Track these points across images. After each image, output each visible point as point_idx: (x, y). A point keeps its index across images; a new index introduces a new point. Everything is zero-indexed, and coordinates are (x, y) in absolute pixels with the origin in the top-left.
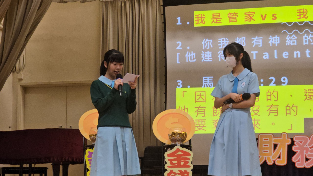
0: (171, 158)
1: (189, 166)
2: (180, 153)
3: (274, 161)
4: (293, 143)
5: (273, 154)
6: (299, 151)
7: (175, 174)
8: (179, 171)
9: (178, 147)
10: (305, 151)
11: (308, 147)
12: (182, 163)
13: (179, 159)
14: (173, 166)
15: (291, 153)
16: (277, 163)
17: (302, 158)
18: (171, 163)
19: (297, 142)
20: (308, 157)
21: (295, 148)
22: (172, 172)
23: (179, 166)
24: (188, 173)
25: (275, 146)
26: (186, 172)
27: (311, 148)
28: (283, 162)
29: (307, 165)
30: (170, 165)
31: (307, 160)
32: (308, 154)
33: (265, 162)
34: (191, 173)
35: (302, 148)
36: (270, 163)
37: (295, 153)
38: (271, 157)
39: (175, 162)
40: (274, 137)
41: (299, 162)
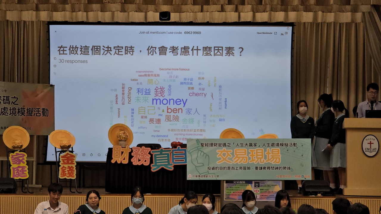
0: (63, 158)
1: (74, 164)
2: (69, 156)
3: (121, 161)
4: (132, 151)
5: (121, 157)
6: (135, 155)
7: (66, 168)
8: (68, 166)
9: (68, 152)
10: (138, 156)
11: (140, 153)
12: (70, 162)
13: (68, 159)
14: (64, 163)
15: (131, 157)
16: (123, 163)
17: (137, 159)
18: (63, 162)
19: (134, 150)
20: (140, 159)
21: (133, 154)
22: (64, 167)
23: (68, 163)
25: (122, 153)
26: (72, 167)
27: (141, 154)
28: (126, 162)
29: (139, 163)
30: (63, 163)
31: (139, 160)
32: (140, 157)
33: (116, 162)
34: (75, 168)
35: (137, 154)
36: (119, 162)
37: (133, 156)
38: (119, 159)
39: (66, 161)
40: (122, 147)
41: (135, 162)
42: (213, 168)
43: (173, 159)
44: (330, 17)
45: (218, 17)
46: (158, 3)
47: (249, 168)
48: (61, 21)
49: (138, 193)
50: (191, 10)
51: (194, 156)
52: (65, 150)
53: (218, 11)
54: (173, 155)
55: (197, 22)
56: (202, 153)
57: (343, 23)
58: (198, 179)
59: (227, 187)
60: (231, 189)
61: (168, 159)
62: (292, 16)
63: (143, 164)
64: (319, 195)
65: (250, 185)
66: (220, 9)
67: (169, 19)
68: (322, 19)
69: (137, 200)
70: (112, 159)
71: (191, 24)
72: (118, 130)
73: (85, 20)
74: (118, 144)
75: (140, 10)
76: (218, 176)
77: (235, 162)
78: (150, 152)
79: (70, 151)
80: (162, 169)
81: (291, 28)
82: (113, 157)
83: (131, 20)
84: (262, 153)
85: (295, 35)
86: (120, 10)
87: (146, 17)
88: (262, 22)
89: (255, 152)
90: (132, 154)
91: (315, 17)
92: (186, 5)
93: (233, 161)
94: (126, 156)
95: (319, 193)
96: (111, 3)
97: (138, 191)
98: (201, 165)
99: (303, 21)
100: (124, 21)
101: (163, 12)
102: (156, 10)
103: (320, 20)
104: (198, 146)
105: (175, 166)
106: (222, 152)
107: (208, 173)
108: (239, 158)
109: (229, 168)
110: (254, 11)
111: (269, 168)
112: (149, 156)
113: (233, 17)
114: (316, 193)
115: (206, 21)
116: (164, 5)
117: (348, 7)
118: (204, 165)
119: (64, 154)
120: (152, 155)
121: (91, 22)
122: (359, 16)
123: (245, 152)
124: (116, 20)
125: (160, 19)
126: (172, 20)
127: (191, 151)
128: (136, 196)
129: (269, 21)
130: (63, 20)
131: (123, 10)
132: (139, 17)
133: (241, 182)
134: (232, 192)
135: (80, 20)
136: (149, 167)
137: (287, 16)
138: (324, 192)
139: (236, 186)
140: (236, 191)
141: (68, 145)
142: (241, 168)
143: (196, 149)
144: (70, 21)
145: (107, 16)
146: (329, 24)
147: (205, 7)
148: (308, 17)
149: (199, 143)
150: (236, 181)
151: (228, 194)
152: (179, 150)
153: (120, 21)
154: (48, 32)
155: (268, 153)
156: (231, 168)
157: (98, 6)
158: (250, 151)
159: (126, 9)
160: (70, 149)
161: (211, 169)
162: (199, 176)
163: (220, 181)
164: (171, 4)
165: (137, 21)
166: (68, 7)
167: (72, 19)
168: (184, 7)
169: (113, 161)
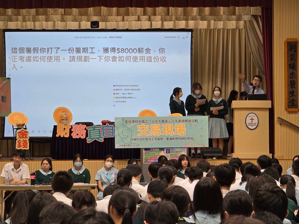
0: (19, 134)
1: (28, 138)
2: (23, 132)
3: (64, 135)
4: (72, 128)
5: (63, 132)
7: (21, 141)
8: (23, 140)
9: (22, 129)
12: (24, 136)
13: (23, 134)
15: (71, 132)
16: (65, 137)
17: (75, 134)
18: (19, 136)
19: (73, 127)
20: (78, 134)
22: (19, 140)
23: (23, 137)
24: (27, 141)
25: (64, 129)
27: (79, 130)
28: (67, 136)
29: (77, 137)
31: (77, 135)
32: (78, 132)
33: (60, 136)
34: (28, 141)
35: (75, 130)
36: (62, 136)
37: (73, 132)
38: (62, 134)
39: (21, 136)
40: (64, 125)
41: (74, 136)
42: (135, 139)
43: (103, 133)
44: (220, 25)
45: (135, 25)
46: (90, 14)
47: (162, 139)
48: (14, 29)
49: (79, 159)
50: (115, 20)
51: (121, 131)
52: (20, 127)
53: (135, 21)
54: (103, 130)
55: (119, 29)
56: (127, 128)
57: (230, 29)
58: (123, 147)
59: (146, 154)
60: (149, 154)
61: (100, 134)
62: (191, 24)
63: (80, 138)
64: (214, 158)
65: (162, 151)
66: (137, 19)
67: (98, 27)
68: (214, 26)
69: (78, 163)
70: (57, 134)
71: (114, 30)
72: (61, 111)
73: (32, 28)
74: (61, 123)
75: (76, 20)
76: (138, 145)
77: (151, 135)
78: (86, 128)
79: (24, 129)
80: (95, 140)
81: (190, 33)
82: (57, 133)
83: (68, 28)
84: (172, 127)
85: (193, 39)
86: (60, 20)
87: (80, 26)
88: (168, 29)
89: (167, 126)
90: (72, 130)
91: (209, 25)
92: (111, 16)
93: (150, 134)
94: (68, 131)
95: (214, 157)
96: (54, 15)
97: (78, 157)
98: (126, 137)
99: (200, 28)
100: (63, 29)
101: (94, 21)
102: (88, 20)
103: (212, 27)
104: (123, 122)
105: (105, 139)
106: (141, 127)
107: (131, 143)
108: (154, 131)
109: (147, 139)
110: (163, 20)
111: (177, 138)
112: (85, 131)
113: (146, 25)
114: (212, 157)
115: (126, 28)
116: (94, 16)
117: (234, 17)
118: (128, 137)
119: (20, 130)
120: (87, 131)
121: (37, 30)
122: (242, 23)
123: (159, 127)
124: (56, 28)
125: (91, 27)
126: (100, 28)
127: (118, 127)
128: (76, 161)
129: (174, 28)
130: (16, 28)
131: (63, 20)
132: (74, 25)
133: (156, 149)
134: (149, 157)
135: (29, 28)
136: (85, 140)
137: (187, 24)
138: (217, 156)
139: (152, 153)
140: (152, 156)
141: (22, 124)
142: (156, 139)
143: (122, 125)
144: (21, 28)
145: (50, 25)
146: (219, 30)
147: (125, 17)
148: (203, 25)
149: (124, 120)
150: (152, 148)
151: (146, 158)
152: (107, 126)
153: (60, 29)
154: (4, 37)
155: (176, 127)
156: (148, 139)
157: (44, 17)
158: (162, 126)
159: (65, 19)
160: (24, 127)
161: (133, 140)
162: (125, 145)
163: (140, 148)
164: (100, 15)
165: (73, 28)
166: (20, 18)
167: (23, 28)
168: (110, 18)
169: (57, 136)
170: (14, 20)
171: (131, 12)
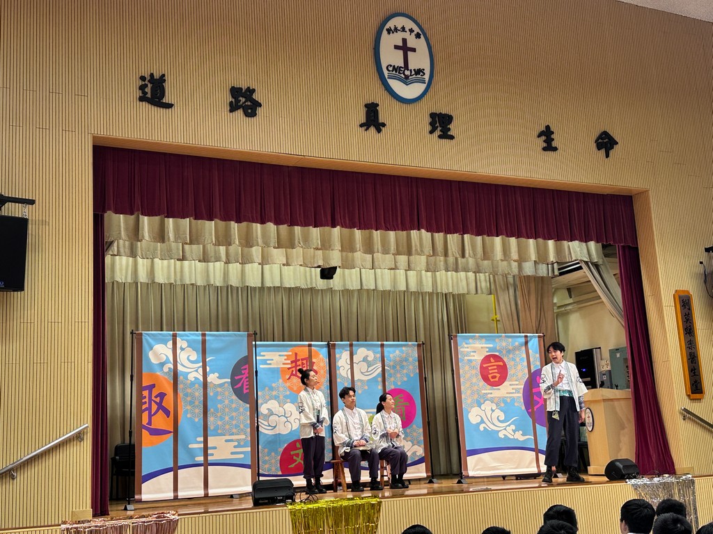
170: (213, 259)
171: (416, 250)
